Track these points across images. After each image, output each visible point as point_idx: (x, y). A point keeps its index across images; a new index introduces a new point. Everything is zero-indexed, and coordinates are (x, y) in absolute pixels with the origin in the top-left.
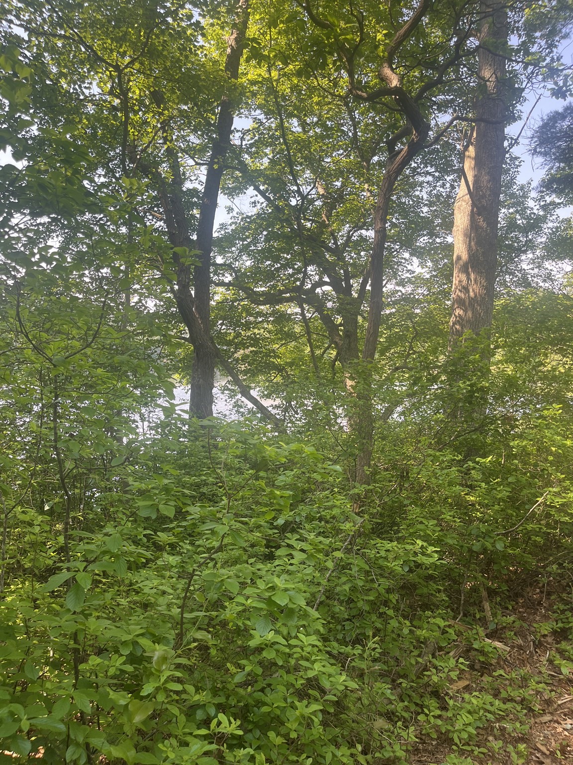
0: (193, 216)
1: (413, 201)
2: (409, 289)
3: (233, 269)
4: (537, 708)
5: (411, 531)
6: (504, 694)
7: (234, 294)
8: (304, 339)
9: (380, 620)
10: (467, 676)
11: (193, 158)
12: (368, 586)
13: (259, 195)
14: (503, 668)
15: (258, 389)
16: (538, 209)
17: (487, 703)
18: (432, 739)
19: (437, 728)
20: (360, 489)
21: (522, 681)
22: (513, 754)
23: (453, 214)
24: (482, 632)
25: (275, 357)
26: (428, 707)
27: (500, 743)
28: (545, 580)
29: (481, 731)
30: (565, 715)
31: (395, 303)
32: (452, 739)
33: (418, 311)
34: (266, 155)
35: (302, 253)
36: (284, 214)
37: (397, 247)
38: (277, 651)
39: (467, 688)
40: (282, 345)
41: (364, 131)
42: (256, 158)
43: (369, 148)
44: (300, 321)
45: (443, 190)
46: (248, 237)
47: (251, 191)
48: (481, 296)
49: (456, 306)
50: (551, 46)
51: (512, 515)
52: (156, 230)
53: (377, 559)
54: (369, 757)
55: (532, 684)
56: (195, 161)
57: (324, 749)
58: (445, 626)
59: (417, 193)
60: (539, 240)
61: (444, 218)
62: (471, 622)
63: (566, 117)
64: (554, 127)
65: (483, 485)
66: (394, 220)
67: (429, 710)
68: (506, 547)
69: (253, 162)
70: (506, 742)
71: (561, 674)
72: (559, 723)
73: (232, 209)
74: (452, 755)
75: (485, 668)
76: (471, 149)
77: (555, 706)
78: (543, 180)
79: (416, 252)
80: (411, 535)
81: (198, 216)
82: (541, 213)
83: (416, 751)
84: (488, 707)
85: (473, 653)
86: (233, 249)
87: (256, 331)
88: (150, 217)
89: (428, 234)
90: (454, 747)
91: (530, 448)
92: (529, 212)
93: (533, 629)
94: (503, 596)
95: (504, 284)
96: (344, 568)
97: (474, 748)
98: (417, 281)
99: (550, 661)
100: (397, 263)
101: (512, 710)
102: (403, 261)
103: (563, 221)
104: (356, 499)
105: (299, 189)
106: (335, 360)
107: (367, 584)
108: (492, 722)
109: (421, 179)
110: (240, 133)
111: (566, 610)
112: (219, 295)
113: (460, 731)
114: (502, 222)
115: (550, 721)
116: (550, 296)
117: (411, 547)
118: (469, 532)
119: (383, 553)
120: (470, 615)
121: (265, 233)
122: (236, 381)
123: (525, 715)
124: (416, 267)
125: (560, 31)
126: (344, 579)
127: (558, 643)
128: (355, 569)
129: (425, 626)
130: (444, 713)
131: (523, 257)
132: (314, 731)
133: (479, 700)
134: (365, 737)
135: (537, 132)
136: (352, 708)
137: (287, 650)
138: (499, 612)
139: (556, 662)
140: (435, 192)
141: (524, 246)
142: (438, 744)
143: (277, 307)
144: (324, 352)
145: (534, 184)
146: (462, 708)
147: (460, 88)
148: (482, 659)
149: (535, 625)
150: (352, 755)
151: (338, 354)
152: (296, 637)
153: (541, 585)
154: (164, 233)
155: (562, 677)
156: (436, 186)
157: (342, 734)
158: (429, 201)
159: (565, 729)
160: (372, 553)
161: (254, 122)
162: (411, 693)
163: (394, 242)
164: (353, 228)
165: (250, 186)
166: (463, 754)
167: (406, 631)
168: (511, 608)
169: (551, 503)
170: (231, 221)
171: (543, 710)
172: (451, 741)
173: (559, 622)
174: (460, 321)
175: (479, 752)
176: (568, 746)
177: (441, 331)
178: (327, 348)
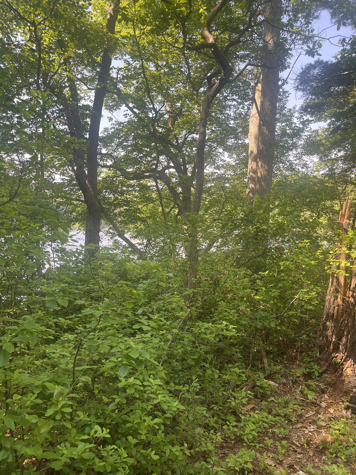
0: (86, 123)
1: (225, 117)
2: (222, 171)
3: (113, 157)
4: (294, 419)
5: (220, 316)
6: (274, 412)
7: (113, 173)
8: (158, 202)
9: (200, 370)
10: (253, 402)
11: (86, 85)
12: (194, 350)
13: (129, 110)
14: (274, 396)
15: (129, 233)
16: (299, 124)
17: (264, 417)
18: (232, 440)
19: (234, 433)
20: (189, 291)
21: (285, 404)
22: (279, 447)
23: (248, 126)
24: (262, 376)
25: (140, 213)
26: (229, 421)
27: (272, 441)
28: (299, 344)
29: (261, 435)
30: (310, 423)
31: (214, 180)
32: (243, 440)
33: (227, 185)
34: (133, 85)
35: (156, 148)
36: (145, 122)
37: (215, 145)
38: (136, 389)
39: (253, 409)
40: (144, 205)
41: (195, 72)
42: (127, 86)
43: (198, 83)
44: (155, 191)
45: (243, 111)
46: (122, 137)
47: (124, 107)
48: (265, 175)
49: (250, 182)
50: (308, 23)
51: (280, 306)
52: (62, 131)
53: (200, 333)
54: (192, 451)
55: (291, 405)
56: (87, 87)
57: (165, 448)
58: (240, 373)
59: (227, 112)
60: (300, 143)
61: (243, 128)
62: (256, 370)
63: (316, 67)
64: (309, 73)
65: (264, 289)
66: (213, 128)
67: (230, 423)
68: (276, 325)
69: (125, 89)
70: (275, 440)
71: (308, 399)
72: (307, 428)
73: (112, 119)
74: (243, 449)
75: (264, 397)
76: (259, 85)
77: (305, 418)
78: (302, 106)
79: (227, 149)
80: (220, 319)
81: (89, 123)
82: (301, 126)
83: (222, 447)
84: (265, 420)
85: (257, 388)
86: (113, 144)
87: (128, 196)
88: (59, 123)
89: (234, 138)
90: (245, 444)
91: (291, 266)
92: (294, 125)
93: (292, 373)
94: (275, 354)
95: (279, 169)
96: (180, 339)
97: (256, 444)
98: (228, 166)
99: (302, 392)
100: (215, 155)
101: (279, 421)
102: (219, 154)
103: (313, 132)
104: (187, 298)
105: (154, 107)
106: (178, 215)
107: (193, 349)
108: (267, 428)
109: (230, 103)
110: (116, 70)
111: (311, 362)
112: (103, 173)
113: (247, 434)
114: (278, 132)
115: (301, 427)
116: (306, 176)
117: (220, 326)
118: (255, 317)
119: (203, 330)
120: (256, 366)
121: (133, 134)
122: (115, 228)
123: (287, 424)
124: (227, 158)
125: (313, 14)
126: (179, 346)
127: (306, 381)
128: (186, 340)
129: (229, 373)
130: (238, 424)
131: (290, 153)
132: (158, 437)
133: (259, 415)
134: (190, 439)
135: (299, 76)
136: (183, 422)
137: (142, 388)
138: (272, 364)
139: (305, 392)
140: (238, 111)
141: (291, 146)
142: (235, 443)
143: (141, 182)
144: (171, 210)
145: (297, 108)
146: (249, 420)
147: (253, 48)
148: (262, 391)
149: (293, 371)
150: (181, 450)
151: (179, 211)
152: (148, 381)
153: (297, 347)
154: (68, 133)
155: (308, 401)
156: (238, 108)
157: (177, 438)
158: (234, 117)
159: (310, 432)
160: (196, 330)
161: (125, 63)
162: (219, 413)
163: (214, 142)
164: (188, 133)
165: (123, 104)
166: (250, 448)
167: (216, 376)
168: (279, 361)
169: (302, 298)
170: (111, 127)
171: (297, 421)
172: (242, 441)
173: (307, 368)
174: (252, 191)
175: (259, 447)
176: (311, 441)
177: (241, 197)
178: (172, 208)
